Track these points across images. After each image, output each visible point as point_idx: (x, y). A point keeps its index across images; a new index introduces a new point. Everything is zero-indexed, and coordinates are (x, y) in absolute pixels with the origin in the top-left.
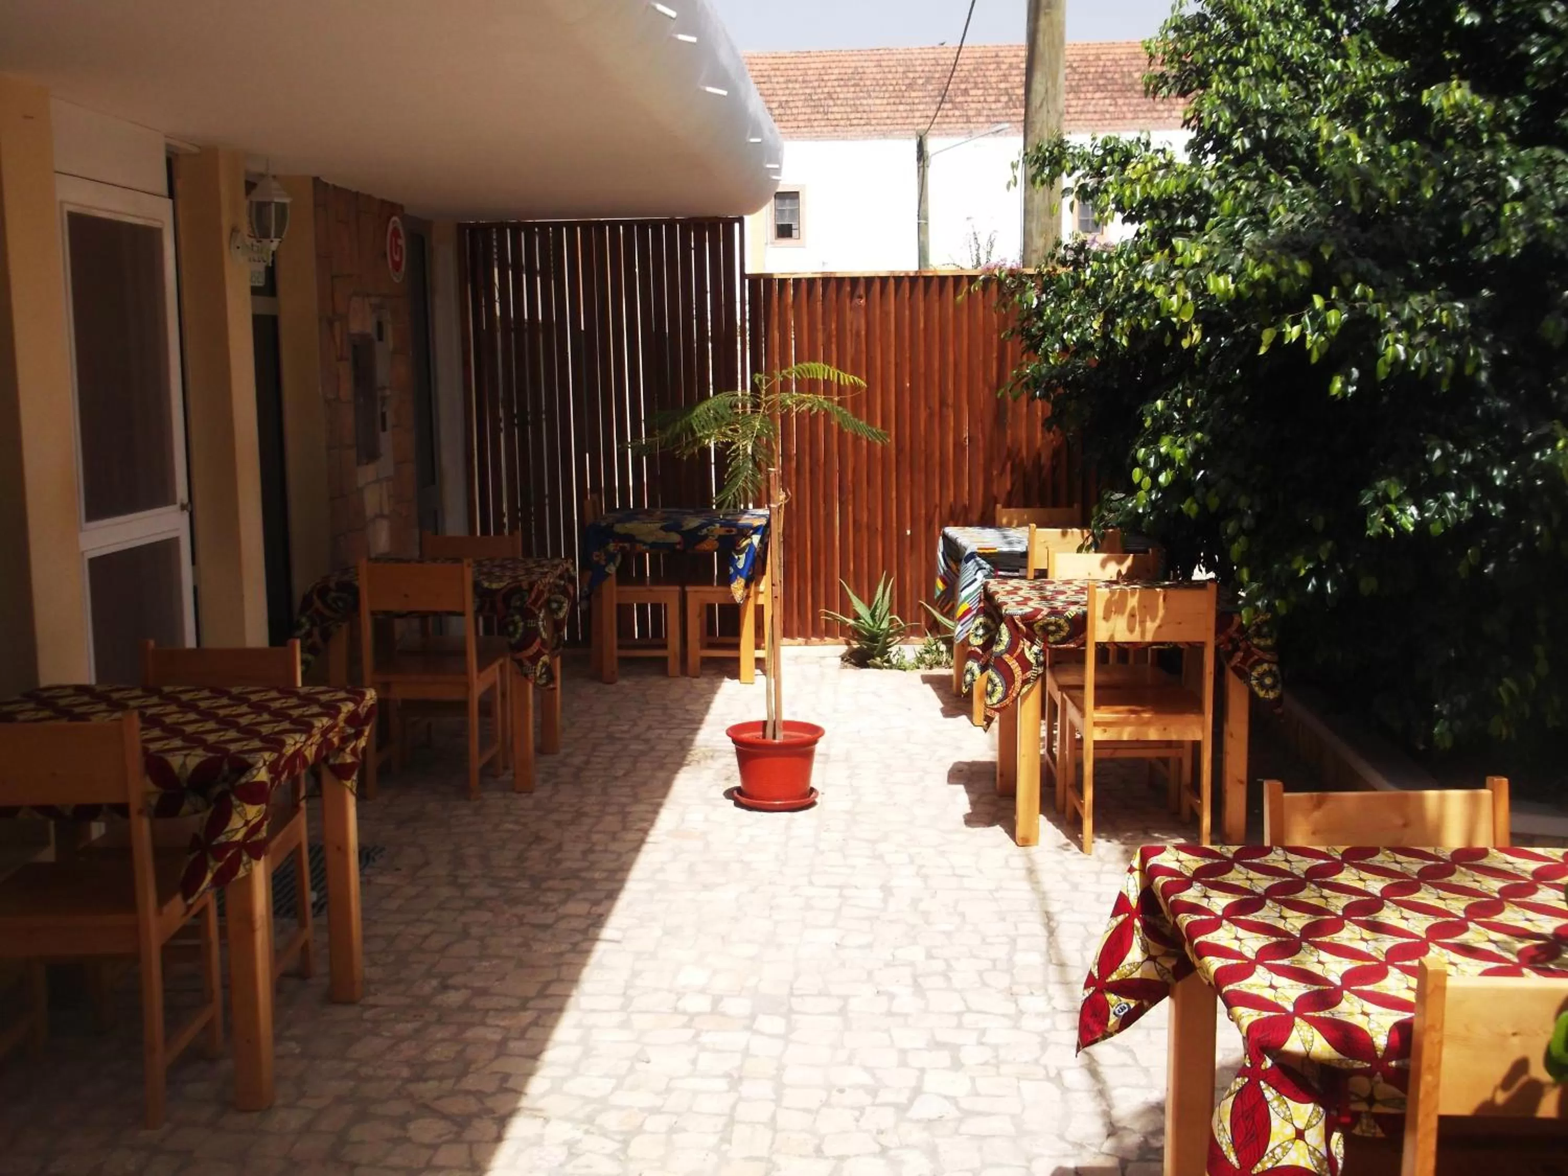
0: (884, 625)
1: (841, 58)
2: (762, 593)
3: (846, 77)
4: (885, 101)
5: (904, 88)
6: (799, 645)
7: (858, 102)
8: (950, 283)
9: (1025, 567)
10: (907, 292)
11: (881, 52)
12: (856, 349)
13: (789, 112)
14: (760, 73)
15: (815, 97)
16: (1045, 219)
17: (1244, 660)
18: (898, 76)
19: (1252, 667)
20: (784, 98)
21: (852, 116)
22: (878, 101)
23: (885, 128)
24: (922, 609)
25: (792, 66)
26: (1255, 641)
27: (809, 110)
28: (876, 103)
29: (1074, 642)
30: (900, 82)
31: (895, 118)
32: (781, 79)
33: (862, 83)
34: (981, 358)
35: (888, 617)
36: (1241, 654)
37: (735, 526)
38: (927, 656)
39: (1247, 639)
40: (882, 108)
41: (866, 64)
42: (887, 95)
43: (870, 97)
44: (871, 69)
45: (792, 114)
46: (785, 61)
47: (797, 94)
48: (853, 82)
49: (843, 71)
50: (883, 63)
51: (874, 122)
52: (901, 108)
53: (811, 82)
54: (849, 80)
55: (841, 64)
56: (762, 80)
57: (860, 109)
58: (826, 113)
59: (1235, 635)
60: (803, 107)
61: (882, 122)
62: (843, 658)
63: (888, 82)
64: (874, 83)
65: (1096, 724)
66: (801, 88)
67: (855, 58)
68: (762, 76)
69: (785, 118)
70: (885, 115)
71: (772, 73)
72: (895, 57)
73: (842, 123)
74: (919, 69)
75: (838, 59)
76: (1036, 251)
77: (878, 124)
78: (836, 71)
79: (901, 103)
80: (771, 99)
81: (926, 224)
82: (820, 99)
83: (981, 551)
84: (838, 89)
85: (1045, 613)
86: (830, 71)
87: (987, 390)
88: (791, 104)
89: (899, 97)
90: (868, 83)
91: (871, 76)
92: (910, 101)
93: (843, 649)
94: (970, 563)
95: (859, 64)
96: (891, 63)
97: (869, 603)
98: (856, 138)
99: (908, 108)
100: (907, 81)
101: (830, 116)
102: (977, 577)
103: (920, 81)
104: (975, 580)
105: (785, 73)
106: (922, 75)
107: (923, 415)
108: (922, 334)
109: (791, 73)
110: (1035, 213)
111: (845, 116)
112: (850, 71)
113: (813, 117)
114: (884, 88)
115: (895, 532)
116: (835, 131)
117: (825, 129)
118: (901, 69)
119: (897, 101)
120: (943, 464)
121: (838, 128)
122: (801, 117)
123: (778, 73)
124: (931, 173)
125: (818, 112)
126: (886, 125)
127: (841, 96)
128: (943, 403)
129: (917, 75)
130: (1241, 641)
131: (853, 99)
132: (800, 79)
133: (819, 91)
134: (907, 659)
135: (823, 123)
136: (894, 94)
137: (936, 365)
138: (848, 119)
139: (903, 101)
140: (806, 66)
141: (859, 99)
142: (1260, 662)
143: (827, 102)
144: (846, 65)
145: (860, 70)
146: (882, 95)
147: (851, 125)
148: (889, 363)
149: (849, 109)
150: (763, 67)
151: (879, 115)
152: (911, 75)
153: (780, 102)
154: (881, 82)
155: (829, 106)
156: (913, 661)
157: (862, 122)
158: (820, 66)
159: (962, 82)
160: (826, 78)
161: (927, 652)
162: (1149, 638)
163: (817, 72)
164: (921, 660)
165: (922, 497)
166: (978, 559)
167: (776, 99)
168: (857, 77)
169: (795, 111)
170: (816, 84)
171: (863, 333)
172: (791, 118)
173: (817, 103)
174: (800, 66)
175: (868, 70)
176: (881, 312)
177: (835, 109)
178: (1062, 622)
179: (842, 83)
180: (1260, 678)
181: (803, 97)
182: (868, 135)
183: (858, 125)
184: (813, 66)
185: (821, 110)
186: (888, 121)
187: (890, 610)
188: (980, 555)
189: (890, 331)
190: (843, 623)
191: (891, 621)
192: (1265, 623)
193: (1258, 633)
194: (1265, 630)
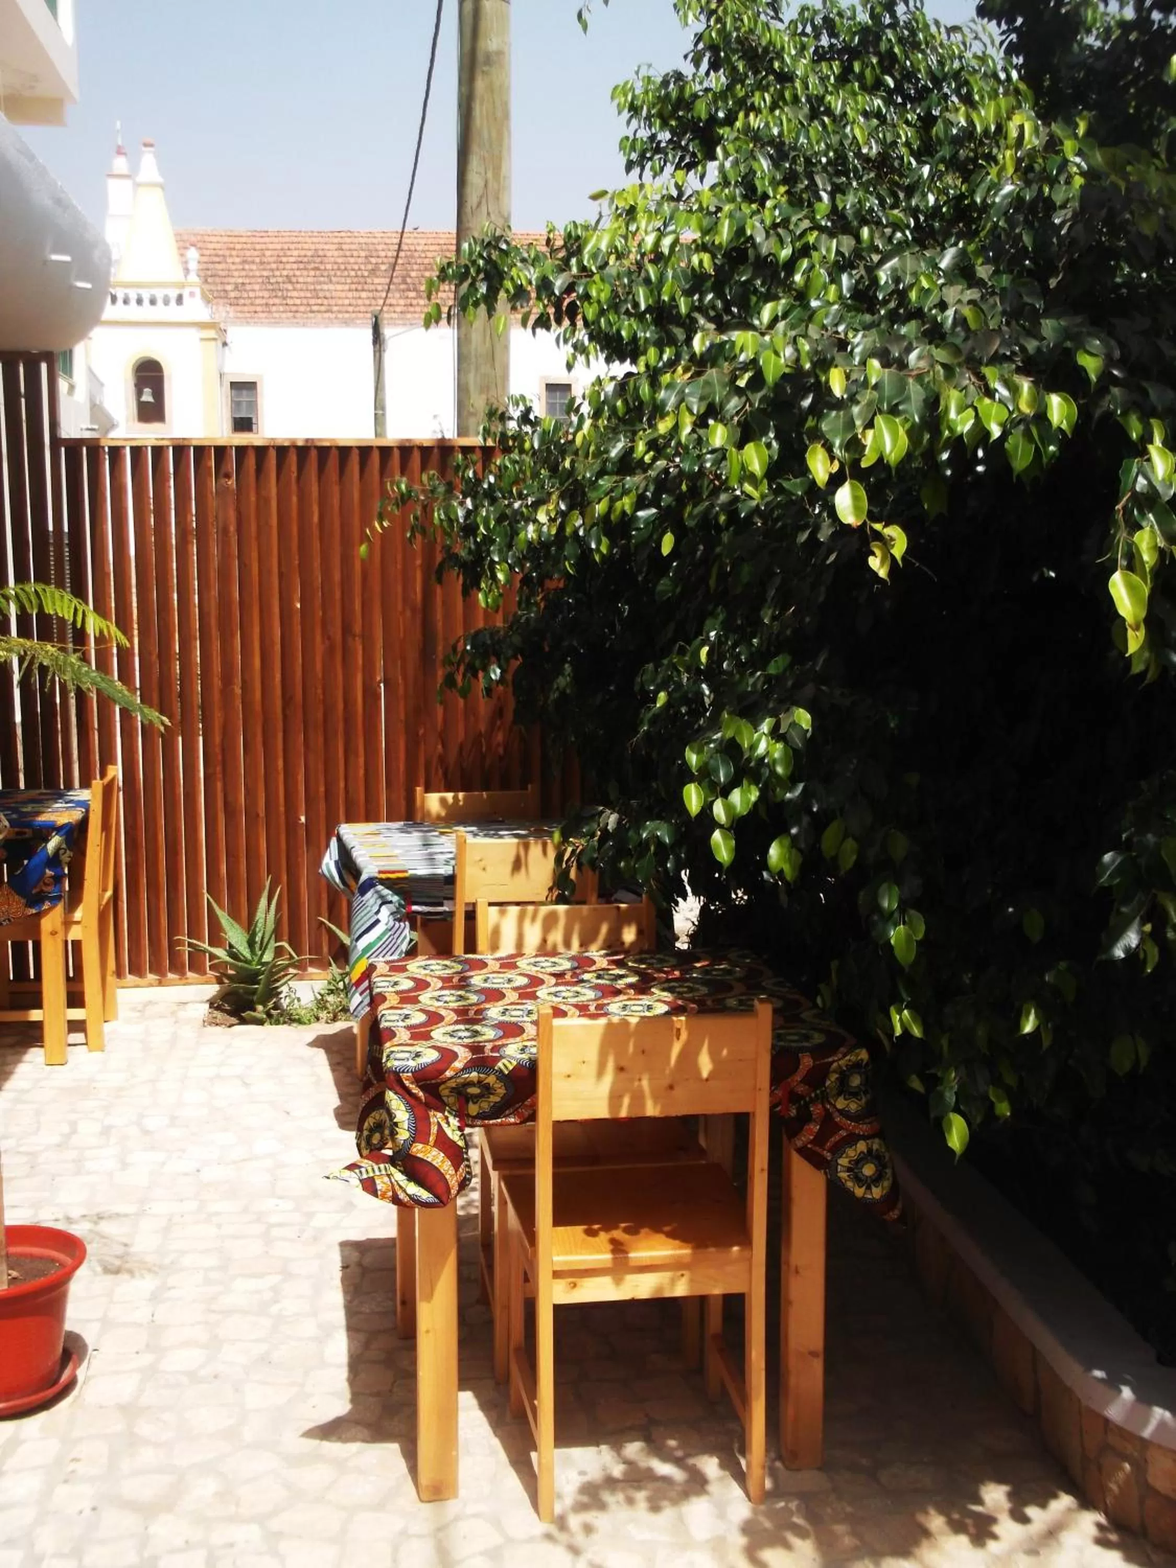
0: (268, 957)
1: (300, 239)
2: (78, 923)
3: (305, 260)
4: (347, 287)
5: (366, 274)
6: (151, 985)
7: (318, 287)
8: (355, 458)
9: (452, 898)
10: (294, 468)
11: (343, 234)
12: (223, 551)
13: (245, 295)
14: (213, 252)
15: (272, 280)
16: (485, 369)
17: (820, 1139)
18: (360, 260)
19: (838, 1150)
20: (240, 280)
21: (312, 302)
22: (339, 287)
23: (347, 315)
24: (324, 931)
25: (249, 246)
26: (841, 1103)
27: (266, 294)
28: (337, 289)
29: (515, 1113)
30: (363, 267)
31: (357, 305)
32: (238, 260)
33: (322, 267)
34: (399, 567)
35: (273, 945)
36: (814, 1126)
37: (29, 825)
38: (331, 998)
39: (824, 1098)
40: (343, 295)
41: (326, 247)
42: (349, 281)
43: (331, 282)
44: (332, 253)
45: (249, 298)
46: (243, 240)
47: (253, 277)
48: (312, 265)
49: (303, 253)
50: (344, 247)
51: (335, 309)
52: (364, 295)
53: (269, 263)
54: (309, 262)
55: (300, 246)
56: (217, 259)
57: (321, 294)
58: (285, 298)
59: (801, 1089)
60: (260, 290)
61: (344, 309)
62: (212, 1003)
63: (349, 267)
64: (335, 267)
65: (557, 1275)
66: (259, 270)
67: (315, 240)
68: (217, 255)
69: (242, 301)
70: (347, 302)
71: (227, 253)
72: (356, 240)
73: (302, 309)
74: (383, 254)
75: (296, 240)
76: (474, 414)
77: (340, 312)
78: (296, 253)
79: (363, 290)
80: (226, 280)
81: (384, 415)
82: (277, 283)
83: (383, 876)
84: (298, 273)
85: (458, 1064)
86: (289, 253)
87: (408, 613)
88: (248, 287)
89: (360, 283)
90: (329, 267)
91: (332, 260)
92: (372, 287)
93: (213, 989)
94: (369, 894)
95: (321, 246)
96: (353, 247)
97: (250, 926)
98: (317, 325)
99: (371, 295)
100: (370, 267)
101: (289, 301)
102: (380, 916)
103: (383, 267)
104: (378, 921)
105: (241, 253)
106: (385, 260)
107: (319, 646)
108: (316, 532)
109: (248, 253)
110: (473, 360)
111: (305, 301)
112: (309, 253)
113: (271, 302)
114: (346, 273)
115: (283, 818)
116: (295, 317)
117: (284, 315)
118: (363, 254)
119: (360, 287)
120: (348, 720)
121: (298, 315)
122: (258, 301)
123: (234, 253)
124: (387, 357)
125: (276, 297)
126: (347, 312)
127: (301, 280)
128: (347, 629)
129: (380, 261)
130: (812, 1101)
131: (313, 284)
132: (257, 260)
133: (277, 273)
134: (303, 1002)
135: (281, 308)
136: (355, 280)
137: (337, 576)
138: (308, 305)
139: (366, 287)
140: (264, 246)
141: (320, 283)
142: (852, 1139)
143: (286, 286)
144: (306, 246)
145: (321, 253)
146: (343, 280)
147: (312, 312)
148: (270, 572)
149: (309, 295)
150: (218, 246)
151: (340, 302)
152: (373, 260)
153: (236, 285)
154: (342, 267)
155: (287, 290)
156: (310, 1005)
157: (323, 308)
158: (279, 246)
159: (426, 270)
160: (284, 260)
161: (331, 992)
163: (276, 253)
164: (321, 1004)
165: (321, 767)
166: (380, 887)
167: (232, 280)
168: (319, 260)
169: (252, 294)
170: (274, 266)
171: (232, 528)
172: (248, 302)
173: (276, 286)
174: (258, 247)
175: (329, 254)
176: (258, 499)
177: (295, 294)
178: (491, 1080)
179: (302, 266)
180: (858, 1163)
181: (260, 280)
182: (330, 323)
183: (319, 312)
184: (271, 246)
185: (280, 294)
186: (351, 309)
187: (277, 934)
188: (382, 882)
189: (271, 527)
190: (213, 957)
191: (279, 952)
192: (856, 1066)
193: (843, 1089)
194: (856, 1081)
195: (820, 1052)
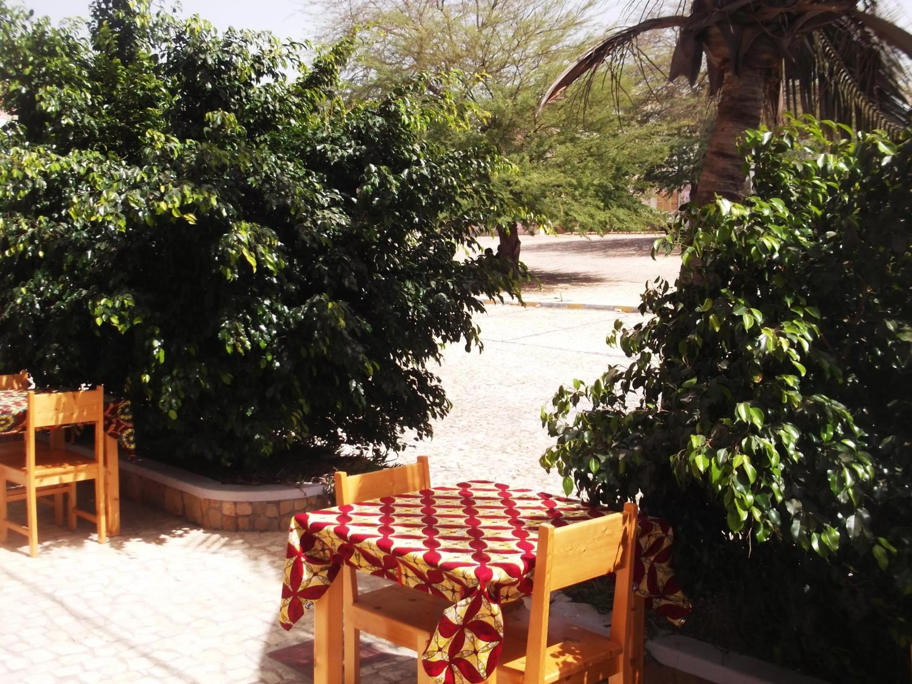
17: (116, 429)
19: (122, 431)
26: (122, 417)
29: (18, 429)
36: (114, 425)
39: (117, 417)
59: (109, 416)
65: (37, 477)
130: (114, 417)
142: (126, 428)
162: (60, 423)
178: (10, 417)
180: (127, 437)
192: (127, 406)
193: (123, 413)
194: (127, 410)
195: (115, 403)
